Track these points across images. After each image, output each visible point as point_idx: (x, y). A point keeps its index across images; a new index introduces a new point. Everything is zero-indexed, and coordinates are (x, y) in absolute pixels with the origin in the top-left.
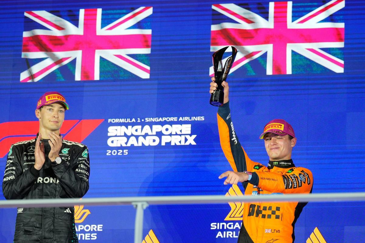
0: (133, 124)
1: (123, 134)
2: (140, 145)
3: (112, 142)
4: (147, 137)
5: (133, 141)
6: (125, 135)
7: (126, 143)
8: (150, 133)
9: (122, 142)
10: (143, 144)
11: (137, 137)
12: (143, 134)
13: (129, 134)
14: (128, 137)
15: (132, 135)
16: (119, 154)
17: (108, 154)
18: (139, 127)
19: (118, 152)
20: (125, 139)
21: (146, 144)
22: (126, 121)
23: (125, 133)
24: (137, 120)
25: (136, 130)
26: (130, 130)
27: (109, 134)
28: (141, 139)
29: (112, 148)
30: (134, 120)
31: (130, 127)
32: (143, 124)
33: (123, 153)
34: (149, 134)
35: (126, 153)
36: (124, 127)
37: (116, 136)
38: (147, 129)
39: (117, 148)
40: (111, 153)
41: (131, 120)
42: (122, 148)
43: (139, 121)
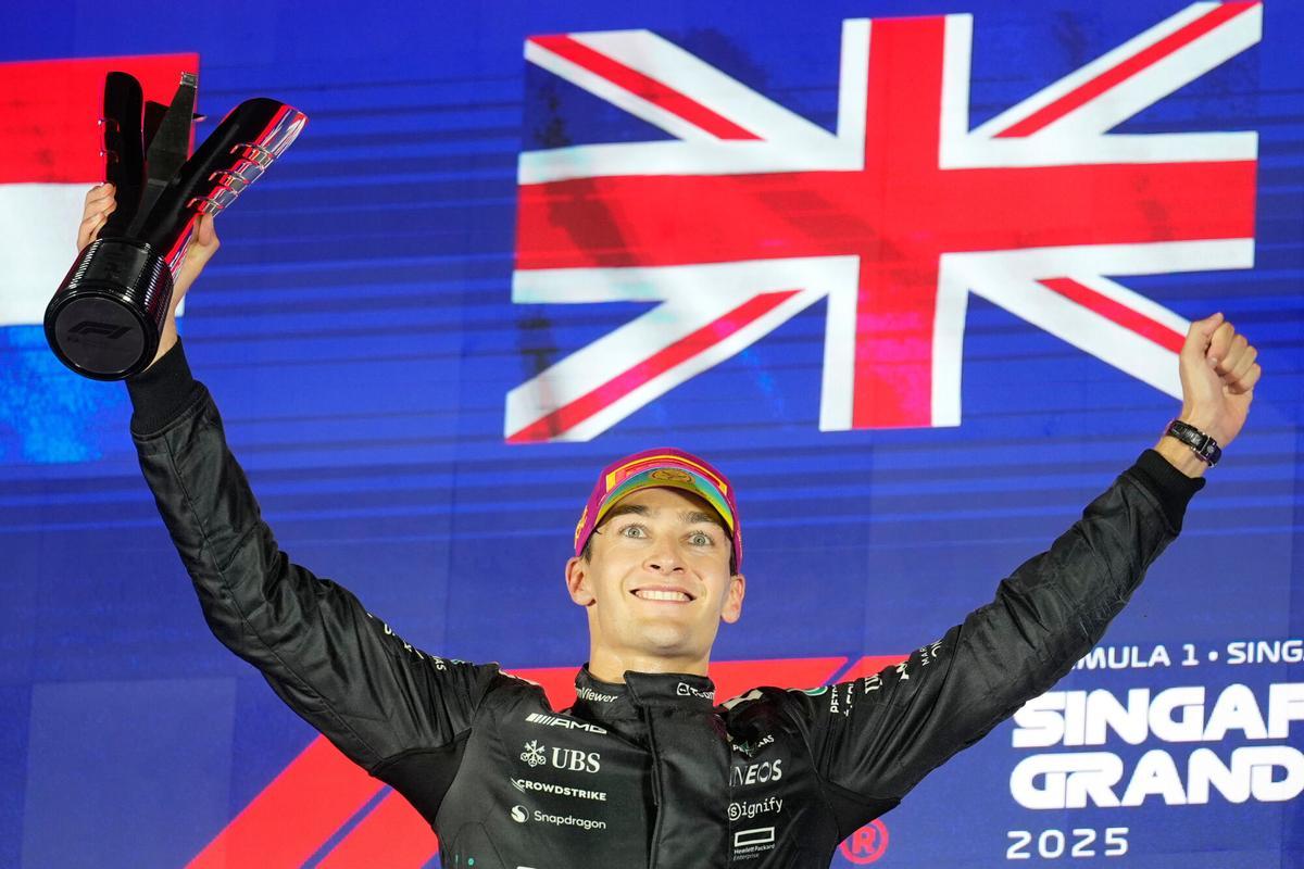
0: (1157, 681)
1: (1101, 739)
2: (1199, 795)
3: (1039, 782)
4: (1240, 755)
5: (1155, 777)
6: (1114, 743)
7: (1119, 789)
8: (1255, 730)
9: (1094, 780)
10: (1213, 790)
11: (1180, 754)
12: (1216, 732)
13: (1133, 735)
14: (1130, 755)
15: (1153, 742)
16: (1076, 852)
17: (1011, 854)
18: (1193, 696)
19: (1071, 841)
20: (1112, 765)
21: (1235, 793)
22: (1118, 659)
23: (1110, 731)
24: (1177, 654)
25: (1177, 715)
26: (1141, 715)
27: (1020, 739)
28: (1204, 765)
29: (1037, 820)
30: (1160, 655)
31: (1138, 696)
32: (1214, 680)
33: (1099, 845)
34: (1250, 735)
35: (1117, 847)
36: (1103, 698)
37: (1059, 748)
38: (1237, 705)
39: (1067, 819)
40: (1032, 847)
41: (1144, 656)
42: (1092, 815)
43: (1191, 661)
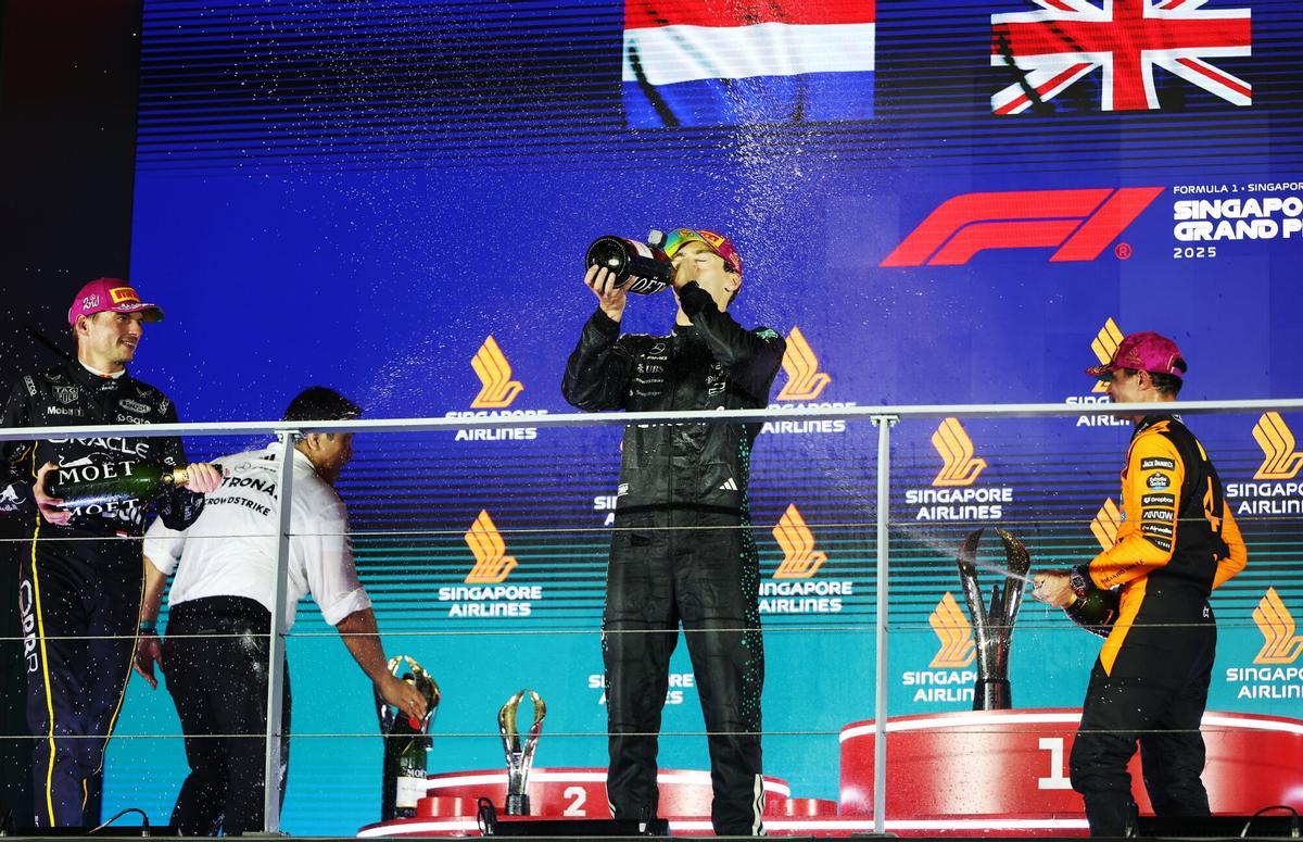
0: (1224, 197)
1: (1205, 217)
2: (1240, 236)
3: (1184, 232)
4: (1254, 222)
5: (1225, 230)
6: (1209, 218)
7: (1212, 234)
8: (1259, 214)
9: (1203, 231)
10: (1245, 234)
11: (1233, 222)
12: (1245, 215)
13: (1216, 216)
14: (1216, 223)
15: (1223, 218)
16: (1198, 255)
17: (1176, 256)
18: (1236, 203)
19: (1196, 252)
20: (1209, 226)
21: (1253, 235)
22: (1210, 189)
23: (1208, 214)
24: (1231, 188)
25: (1231, 209)
26: (1218, 209)
27: (1177, 217)
28: (1241, 226)
29: (1184, 245)
30: (1224, 188)
31: (1217, 202)
32: (1244, 197)
33: (1206, 253)
34: (1257, 216)
35: (1212, 253)
36: (1205, 203)
37: (1191, 220)
38: (1252, 205)
39: (1194, 244)
40: (1183, 254)
41: (1219, 188)
42: (1203, 243)
43: (1235, 190)
